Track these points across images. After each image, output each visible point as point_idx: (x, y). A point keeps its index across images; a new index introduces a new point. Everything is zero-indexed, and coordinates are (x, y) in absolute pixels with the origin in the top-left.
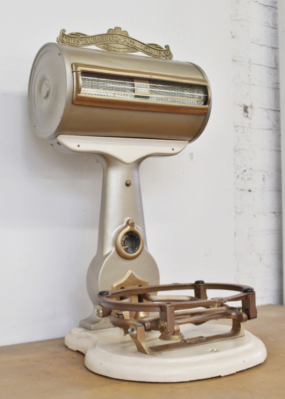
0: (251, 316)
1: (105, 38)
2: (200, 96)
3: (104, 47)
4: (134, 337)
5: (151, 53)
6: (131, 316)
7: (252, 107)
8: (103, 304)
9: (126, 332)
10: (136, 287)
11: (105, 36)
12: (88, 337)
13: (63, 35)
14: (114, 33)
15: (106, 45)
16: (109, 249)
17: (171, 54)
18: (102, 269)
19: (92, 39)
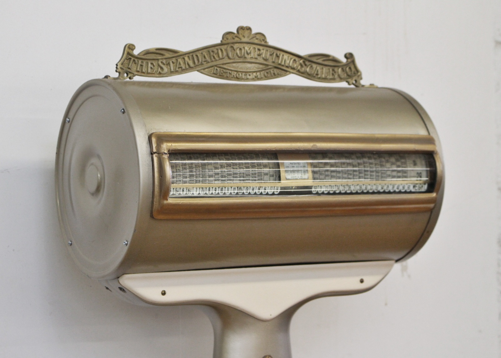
1: (218, 54)
2: (419, 172)
3: (215, 72)
5: (315, 75)
11: (217, 49)
13: (130, 57)
15: (218, 69)
17: (357, 71)
19: (189, 59)
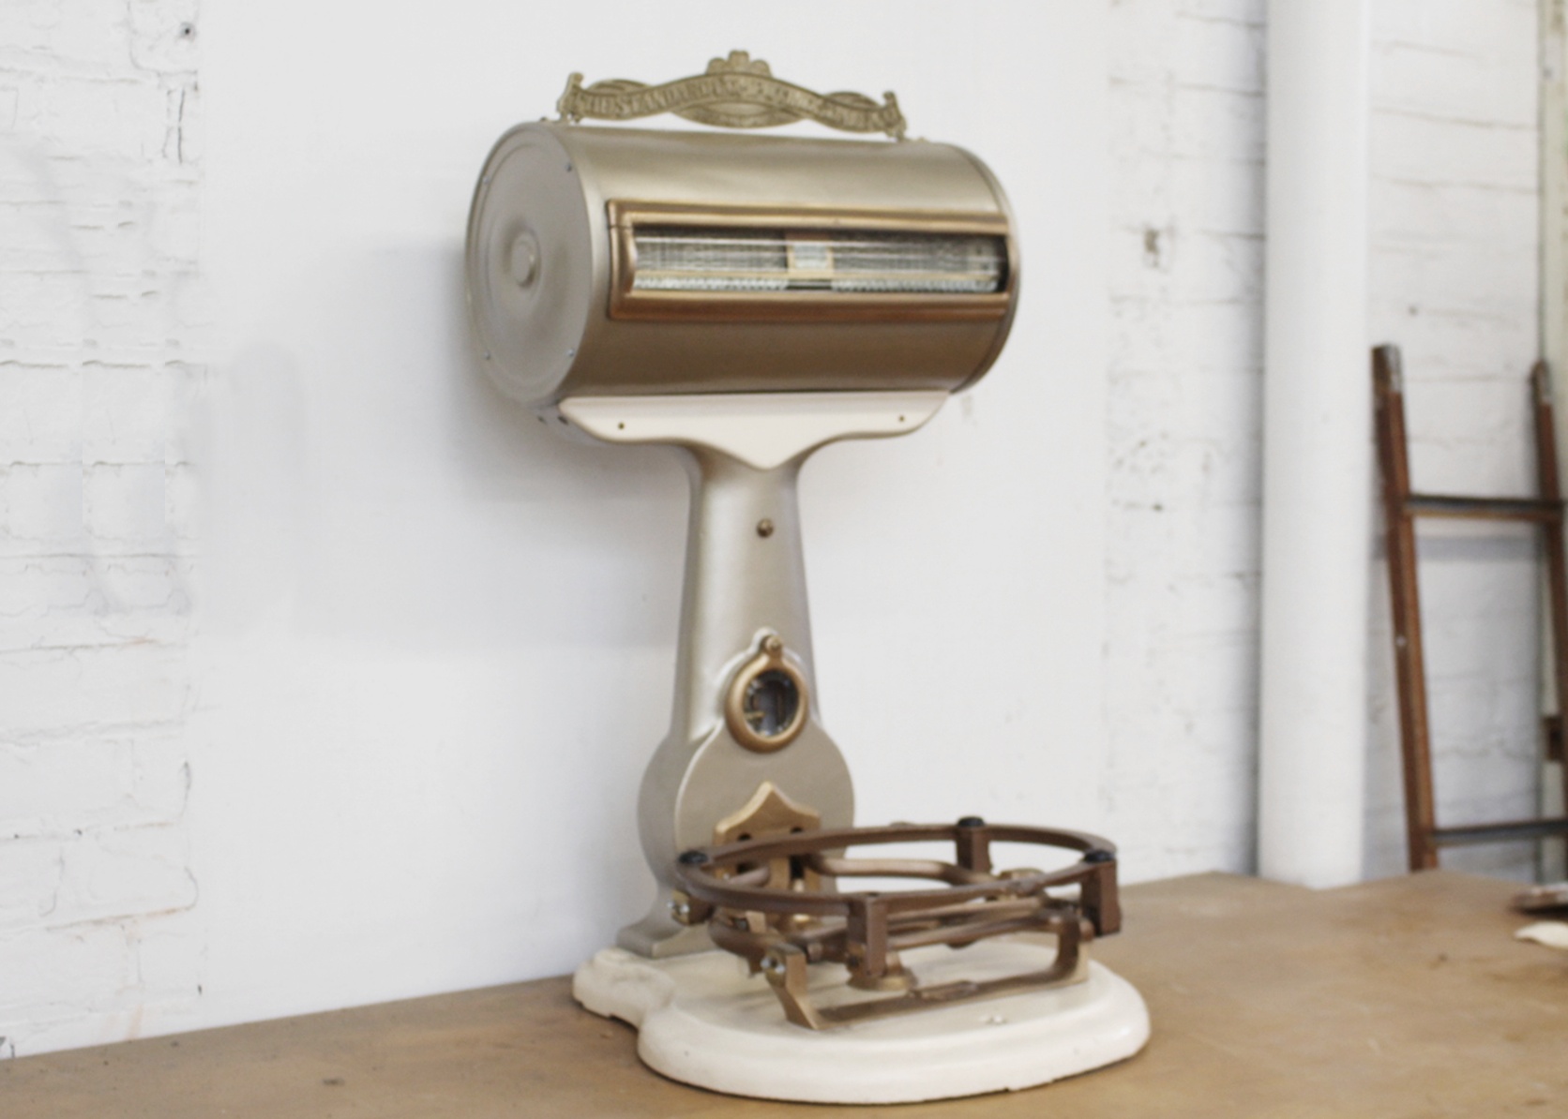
0: (1104, 926)
1: (701, 89)
2: (985, 263)
3: (696, 115)
4: (778, 984)
5: (839, 122)
6: (769, 923)
7: (1172, 231)
8: (691, 890)
9: (755, 968)
10: (783, 834)
11: (701, 83)
12: (643, 978)
13: (577, 91)
14: (727, 69)
15: (701, 110)
16: (709, 724)
18: (685, 781)
19: (660, 95)
